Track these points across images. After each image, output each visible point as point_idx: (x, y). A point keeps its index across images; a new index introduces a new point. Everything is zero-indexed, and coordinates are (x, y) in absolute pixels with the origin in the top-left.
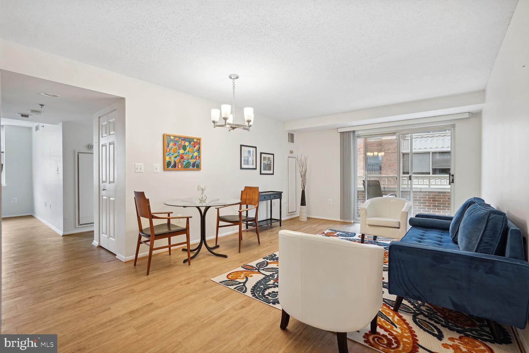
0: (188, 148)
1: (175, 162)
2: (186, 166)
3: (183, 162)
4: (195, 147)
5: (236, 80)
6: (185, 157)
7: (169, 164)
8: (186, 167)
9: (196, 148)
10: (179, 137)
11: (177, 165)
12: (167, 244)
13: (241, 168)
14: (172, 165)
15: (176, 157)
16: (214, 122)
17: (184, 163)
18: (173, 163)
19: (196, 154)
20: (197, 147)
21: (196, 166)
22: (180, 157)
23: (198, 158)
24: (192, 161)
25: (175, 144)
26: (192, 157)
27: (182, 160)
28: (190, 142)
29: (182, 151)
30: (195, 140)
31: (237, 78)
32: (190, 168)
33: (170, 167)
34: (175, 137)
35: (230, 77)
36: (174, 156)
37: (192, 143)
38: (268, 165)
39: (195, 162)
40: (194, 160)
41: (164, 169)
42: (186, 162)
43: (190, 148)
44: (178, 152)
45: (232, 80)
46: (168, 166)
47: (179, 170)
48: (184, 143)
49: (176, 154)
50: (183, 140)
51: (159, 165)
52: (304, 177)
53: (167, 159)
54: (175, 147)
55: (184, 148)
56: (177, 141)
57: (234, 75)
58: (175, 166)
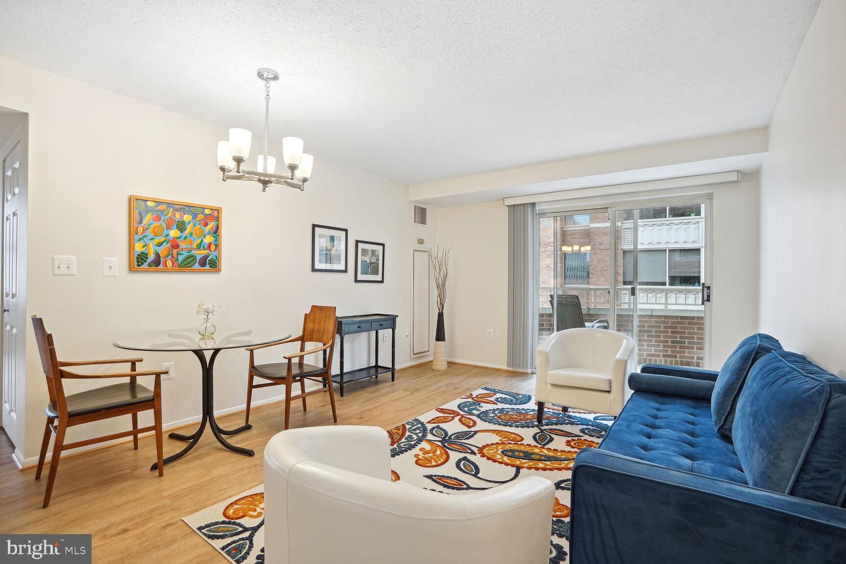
0: (189, 228)
1: (158, 256)
2: (185, 262)
3: (178, 254)
4: (206, 225)
5: (272, 83)
6: (183, 245)
7: (141, 258)
8: (186, 265)
9: (209, 227)
10: (169, 204)
11: (162, 260)
12: (131, 428)
13: (314, 270)
14: (149, 261)
15: (160, 245)
16: (223, 169)
17: (181, 258)
18: (151, 257)
19: (208, 239)
20: (212, 225)
21: (211, 264)
22: (169, 245)
23: (213, 247)
24: (199, 254)
25: (158, 218)
26: (199, 246)
27: (175, 251)
28: (195, 216)
29: (174, 233)
30: (207, 212)
31: (276, 78)
32: (194, 267)
33: (145, 265)
34: (159, 202)
35: (260, 75)
36: (156, 241)
37: (200, 216)
38: (372, 264)
39: (207, 257)
40: (206, 252)
41: (131, 269)
42: (185, 254)
43: (195, 228)
44: (164, 234)
45: (264, 82)
46: (139, 262)
47: (166, 271)
48: (182, 217)
49: (161, 239)
50: (178, 210)
51: (120, 258)
52: (441, 288)
53: (139, 248)
54: (158, 223)
55: (181, 227)
56: (162, 211)
57: (269, 70)
58: (157, 262)
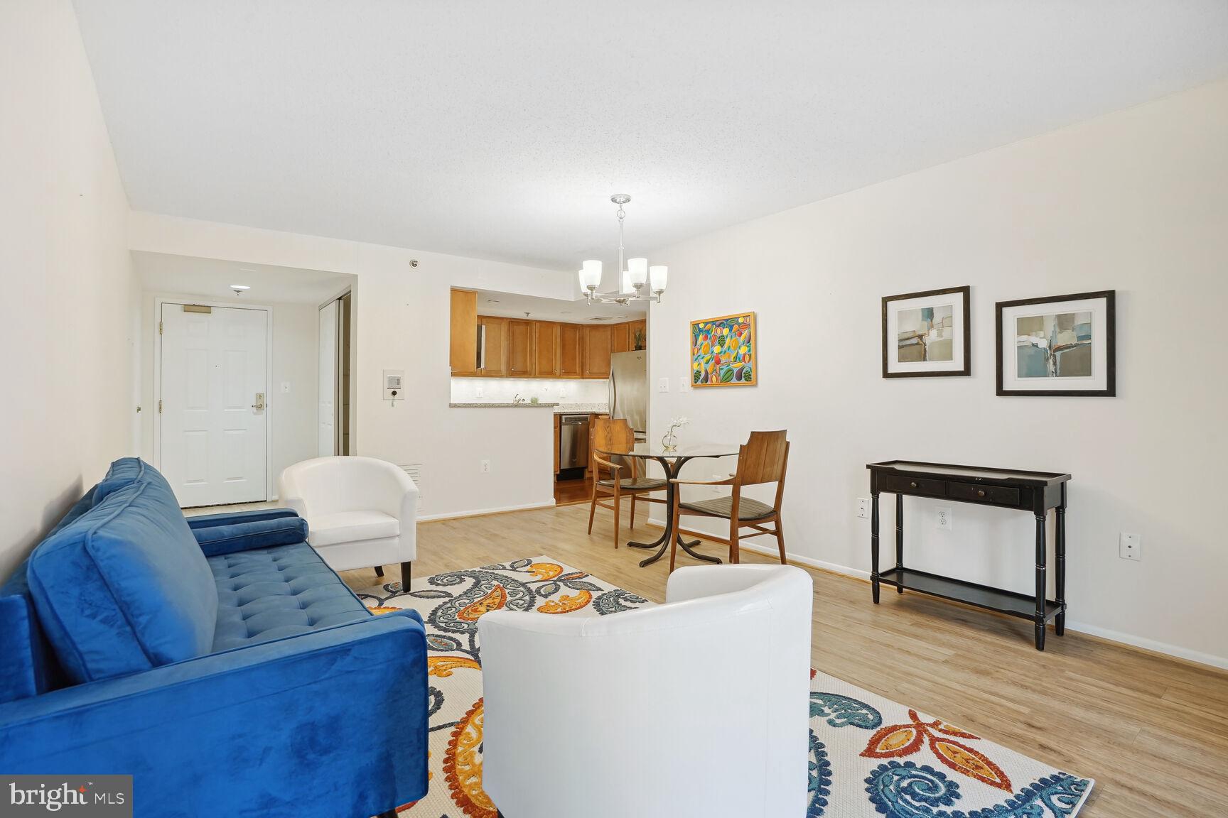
0: (728, 340)
1: (707, 373)
2: (726, 377)
3: (720, 369)
4: (740, 335)
6: (723, 360)
7: (698, 376)
8: (725, 381)
9: (743, 336)
10: (713, 323)
11: (709, 376)
13: (886, 375)
14: (702, 377)
15: (707, 362)
17: (722, 372)
18: (703, 374)
19: (743, 350)
20: (745, 333)
21: (745, 377)
22: (714, 361)
23: (747, 358)
24: (736, 367)
25: (706, 338)
26: (736, 358)
27: (718, 366)
28: (731, 328)
29: (717, 349)
30: (741, 320)
32: (732, 382)
33: (699, 383)
34: (706, 323)
36: (705, 360)
37: (736, 327)
39: (742, 369)
40: (739, 365)
41: (692, 386)
42: (726, 369)
43: (733, 339)
44: (710, 352)
46: (701, 380)
47: (712, 387)
48: (722, 332)
49: (708, 357)
50: (718, 326)
51: (688, 379)
53: (696, 368)
54: (706, 343)
55: (721, 341)
56: (708, 331)
57: (620, 195)
58: (706, 379)
